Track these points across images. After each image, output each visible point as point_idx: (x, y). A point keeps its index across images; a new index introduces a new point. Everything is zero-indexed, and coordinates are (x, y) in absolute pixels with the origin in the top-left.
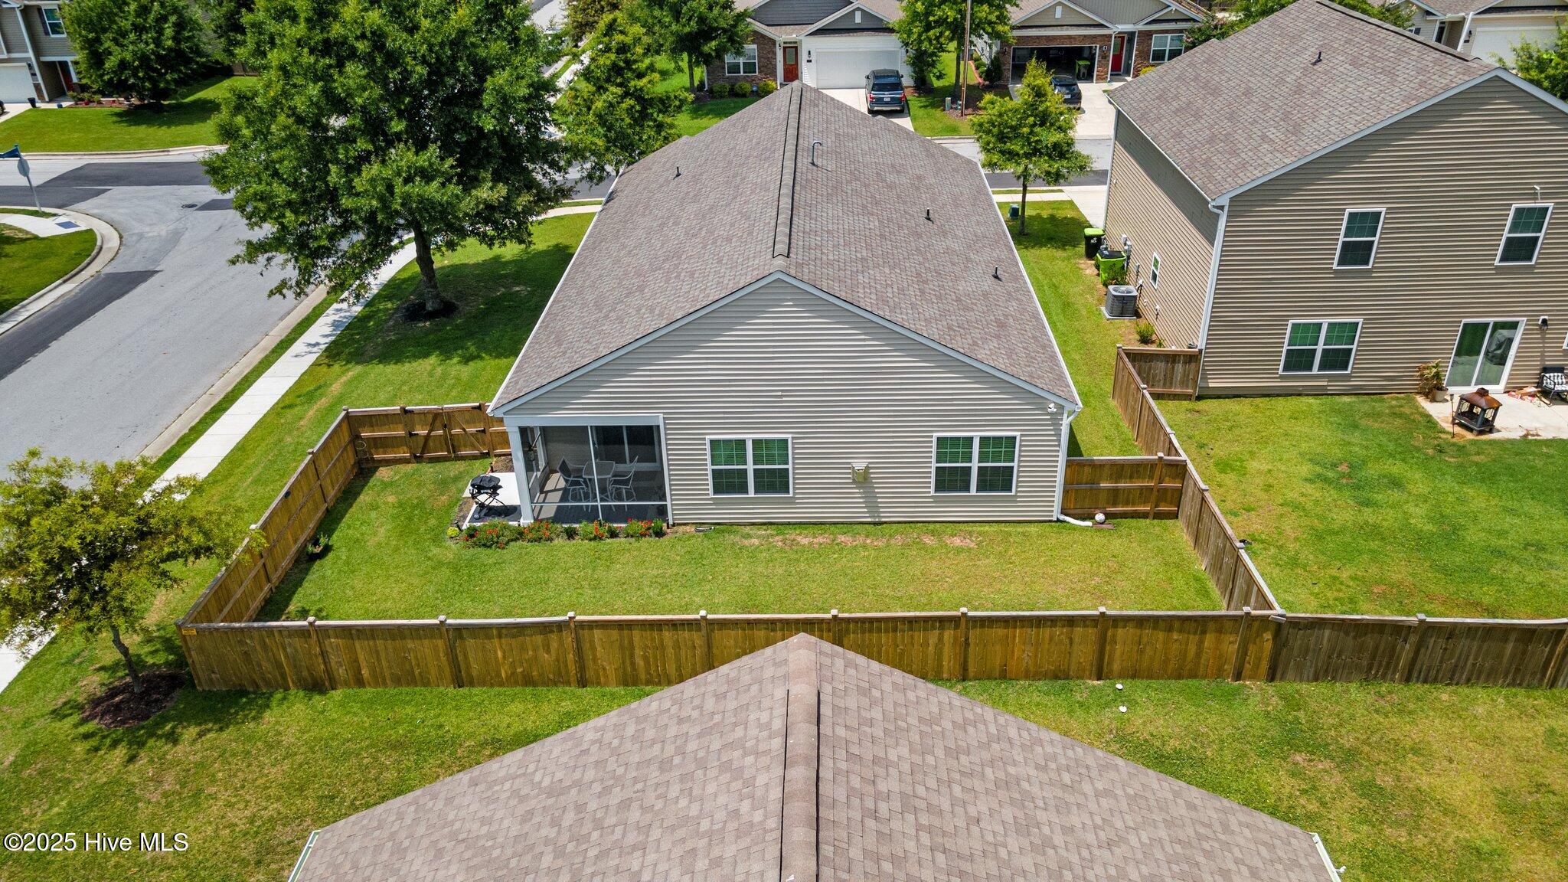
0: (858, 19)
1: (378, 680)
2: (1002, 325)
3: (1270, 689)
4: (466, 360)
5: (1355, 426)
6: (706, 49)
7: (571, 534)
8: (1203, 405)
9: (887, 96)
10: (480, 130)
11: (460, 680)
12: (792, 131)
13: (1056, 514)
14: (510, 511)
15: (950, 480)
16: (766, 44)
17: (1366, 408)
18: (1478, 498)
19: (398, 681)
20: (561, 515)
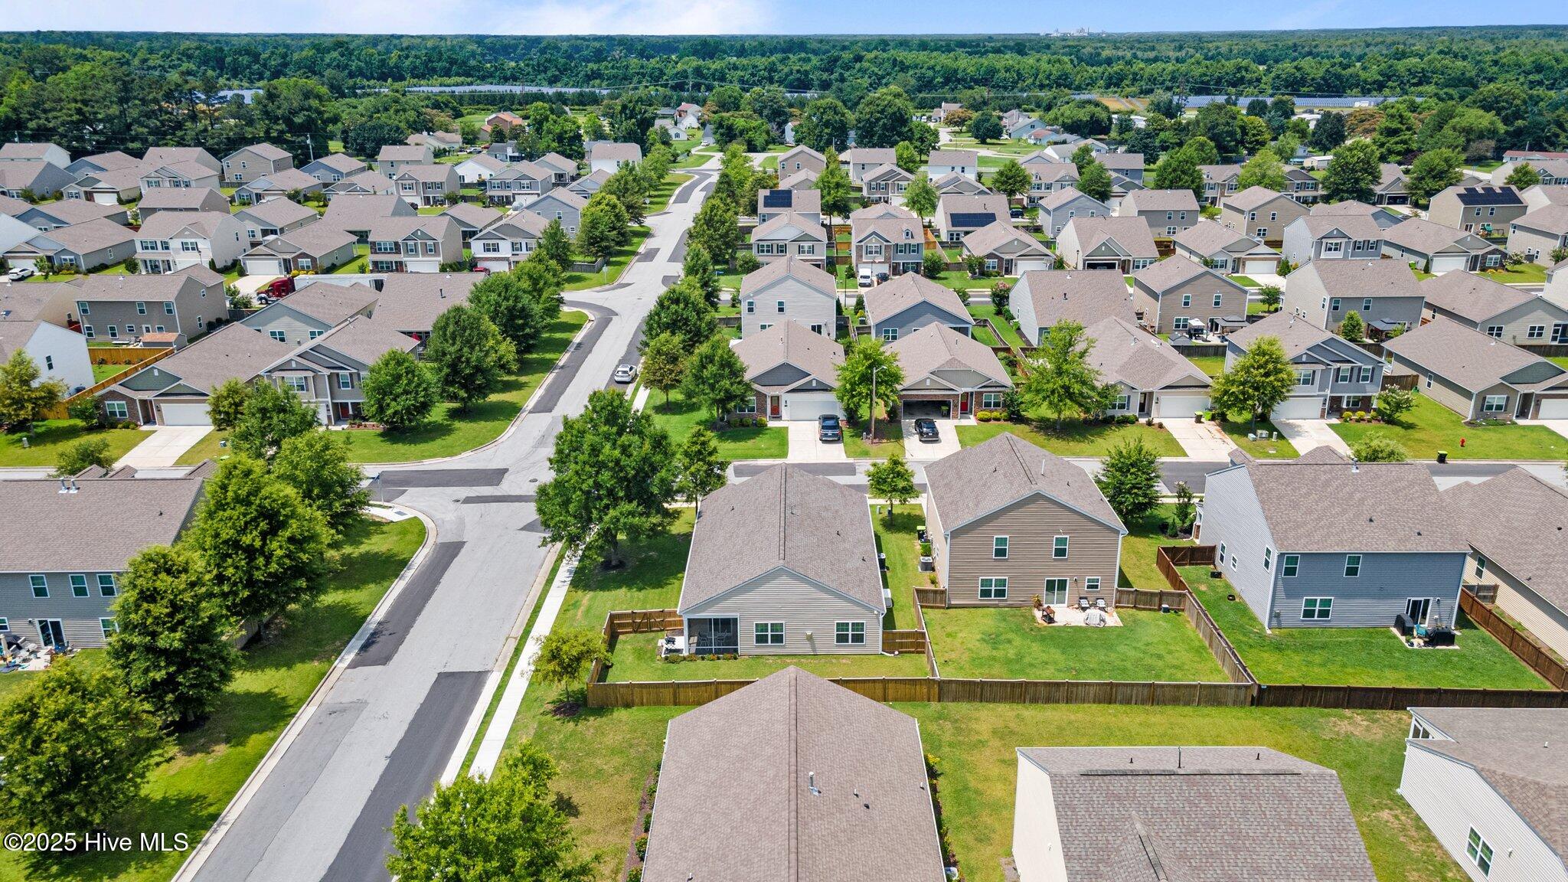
0: (814, 384)
1: (649, 704)
2: (861, 581)
3: (939, 704)
4: (640, 590)
5: (1005, 620)
6: (729, 406)
7: (703, 659)
8: (949, 611)
9: (830, 433)
10: (652, 493)
11: (675, 704)
12: (783, 496)
13: (880, 652)
14: (679, 651)
15: (842, 638)
16: (761, 396)
17: (1012, 613)
18: (1036, 647)
19: (655, 704)
20: (698, 652)
